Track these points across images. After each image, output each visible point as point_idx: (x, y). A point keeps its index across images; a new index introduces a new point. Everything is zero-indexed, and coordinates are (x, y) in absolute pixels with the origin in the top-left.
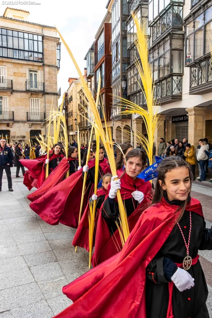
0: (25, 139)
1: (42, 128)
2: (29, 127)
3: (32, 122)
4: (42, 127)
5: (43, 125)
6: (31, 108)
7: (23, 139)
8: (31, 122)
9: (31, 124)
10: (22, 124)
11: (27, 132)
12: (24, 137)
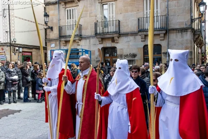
0: (136, 58)
1: (163, 41)
2: (142, 41)
3: (145, 33)
4: (161, 39)
5: (162, 35)
6: (145, 13)
7: (133, 59)
8: (143, 33)
9: (143, 36)
10: (131, 38)
11: (138, 48)
12: (134, 56)
